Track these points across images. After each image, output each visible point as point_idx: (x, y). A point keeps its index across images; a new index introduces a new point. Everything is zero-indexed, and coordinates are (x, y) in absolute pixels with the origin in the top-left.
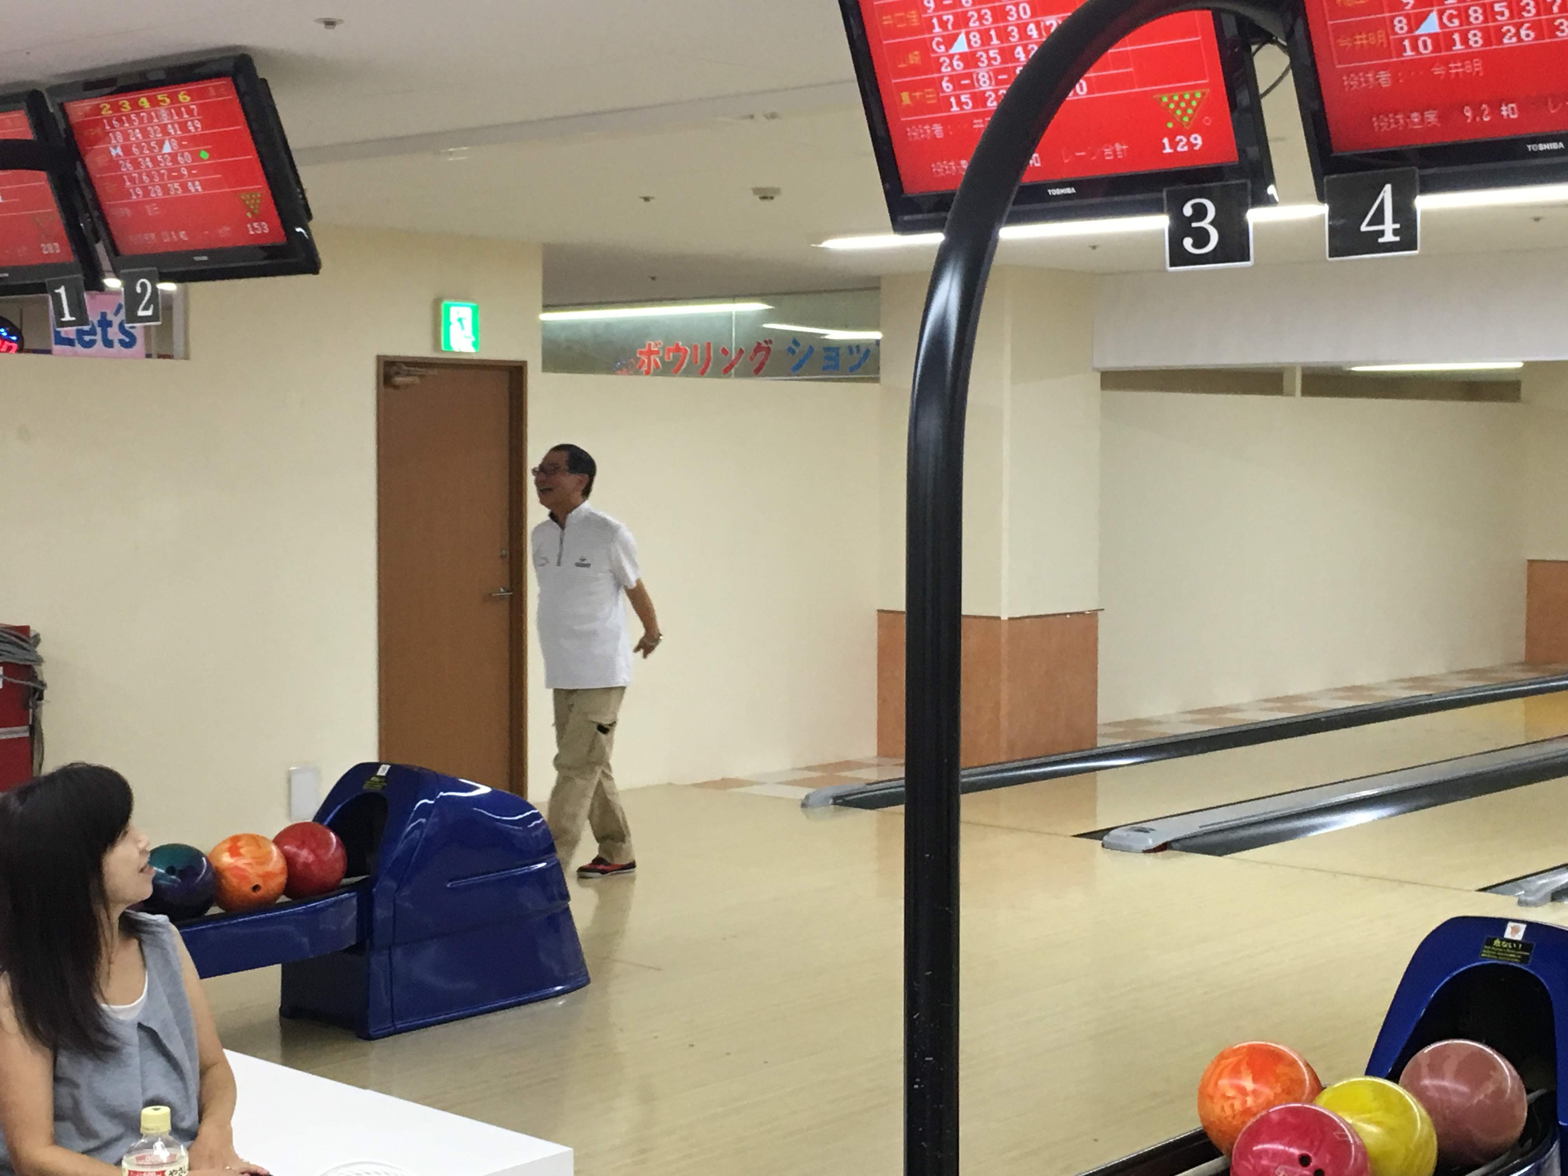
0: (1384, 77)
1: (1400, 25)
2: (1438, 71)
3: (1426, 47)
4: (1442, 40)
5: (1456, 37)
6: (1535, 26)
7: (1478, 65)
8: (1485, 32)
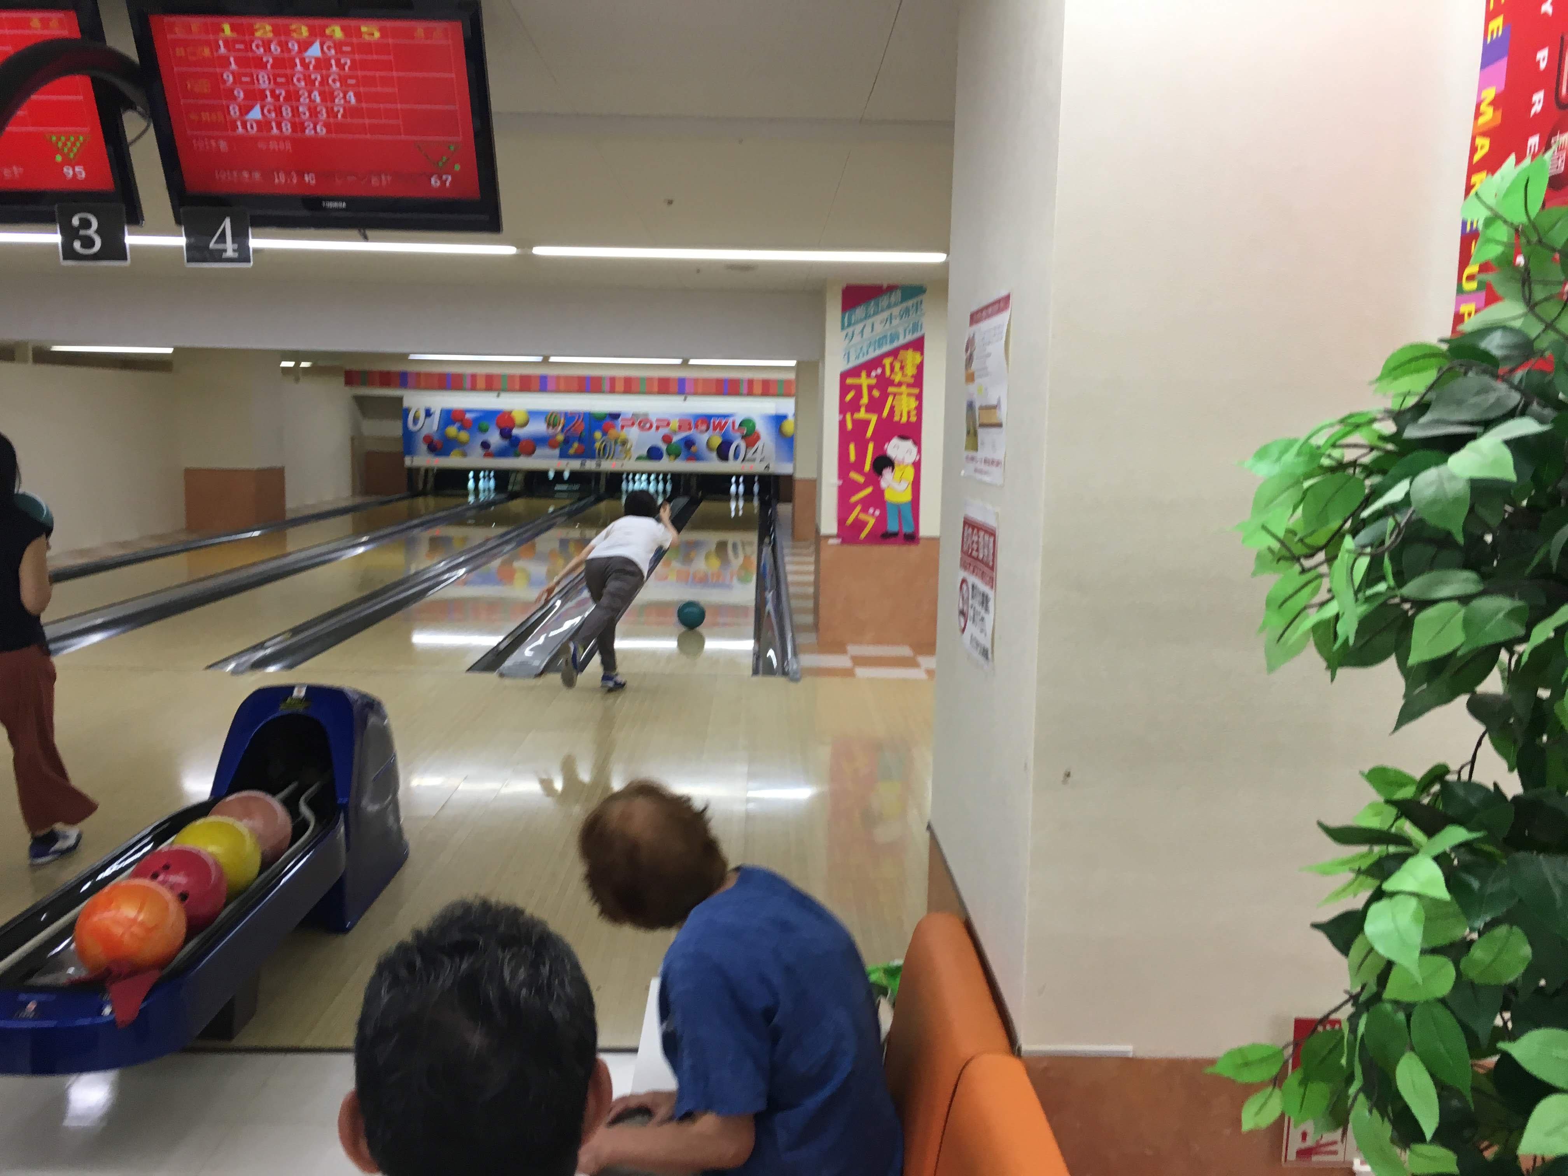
0: (223, 145)
1: (234, 111)
2: (261, 145)
3: (252, 127)
4: (264, 125)
5: (274, 124)
6: (326, 125)
7: (289, 146)
8: (294, 126)
